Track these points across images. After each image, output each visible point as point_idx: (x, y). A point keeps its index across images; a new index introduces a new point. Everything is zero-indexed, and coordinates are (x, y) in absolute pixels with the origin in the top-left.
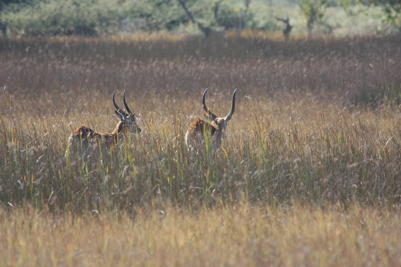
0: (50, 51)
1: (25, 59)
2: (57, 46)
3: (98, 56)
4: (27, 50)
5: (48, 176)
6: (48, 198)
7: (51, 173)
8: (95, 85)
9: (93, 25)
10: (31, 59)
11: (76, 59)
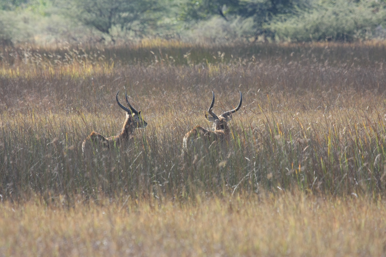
0: (313, 55)
1: (291, 63)
2: (319, 51)
3: (355, 58)
4: (292, 55)
5: (312, 164)
6: (312, 183)
7: (314, 161)
8: (352, 84)
9: (350, 32)
10: (296, 63)
11: (335, 62)
